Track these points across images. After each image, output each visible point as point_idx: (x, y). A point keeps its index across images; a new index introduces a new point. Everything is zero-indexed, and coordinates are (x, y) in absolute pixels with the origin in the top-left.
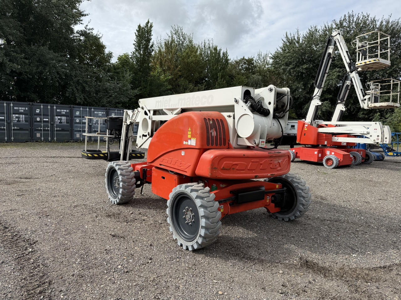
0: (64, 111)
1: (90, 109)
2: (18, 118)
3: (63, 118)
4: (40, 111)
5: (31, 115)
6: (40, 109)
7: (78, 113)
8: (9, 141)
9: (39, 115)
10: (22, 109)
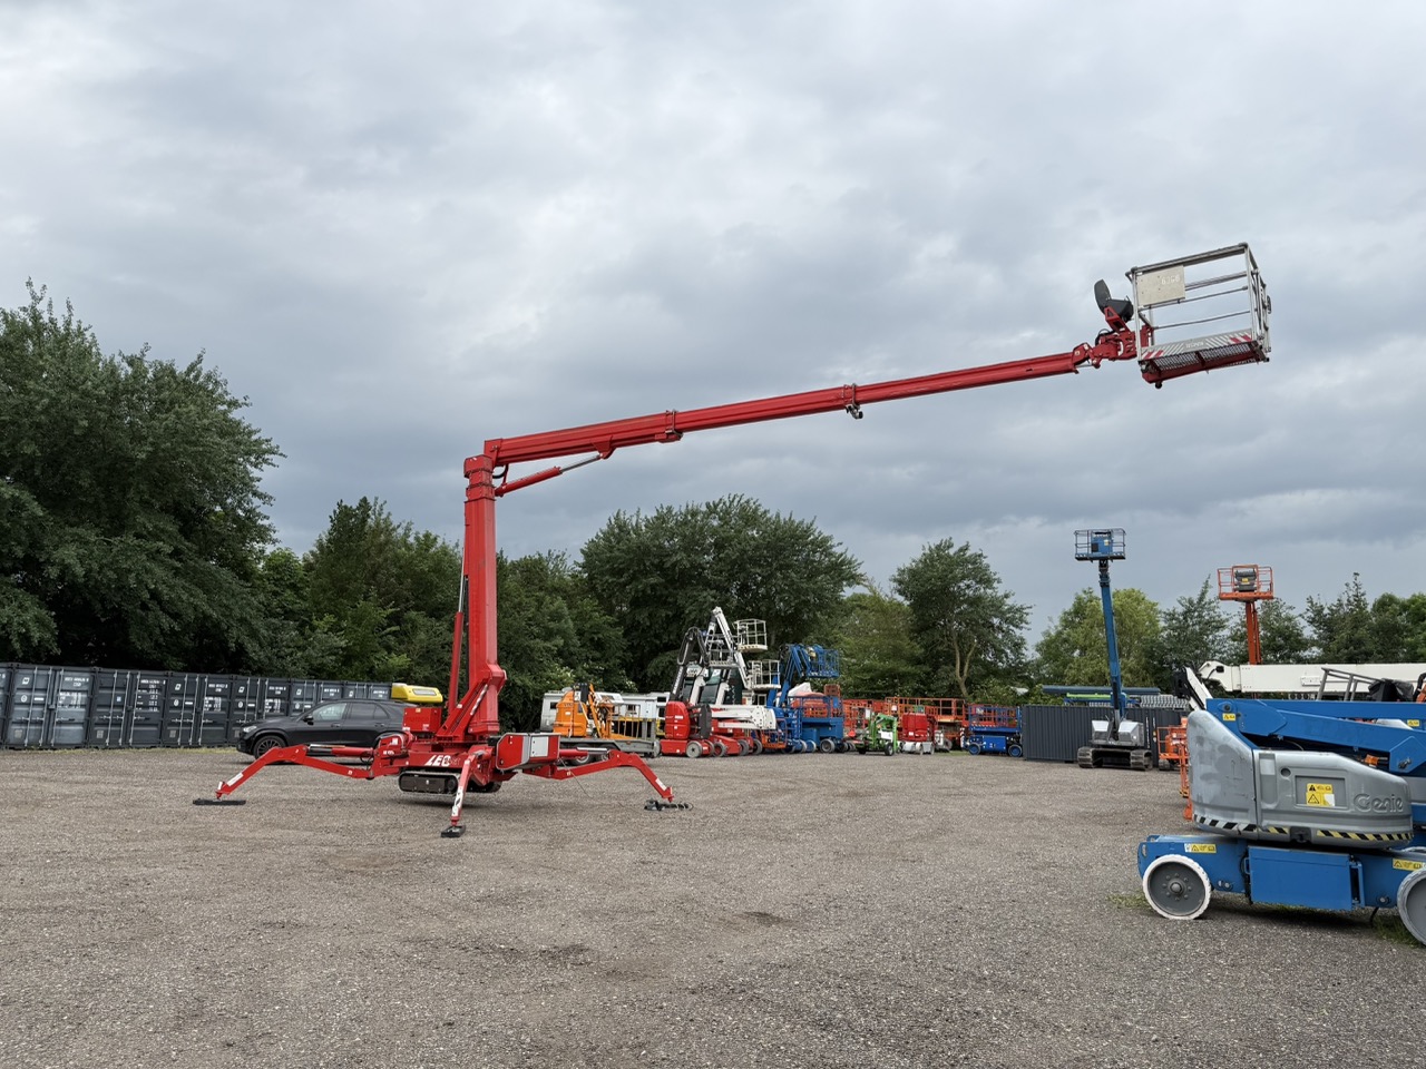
0: (279, 690)
1: (318, 684)
2: (212, 702)
3: (276, 701)
4: (246, 690)
5: (229, 696)
6: (246, 686)
7: (299, 693)
8: (196, 746)
9: (243, 696)
10: (219, 688)
